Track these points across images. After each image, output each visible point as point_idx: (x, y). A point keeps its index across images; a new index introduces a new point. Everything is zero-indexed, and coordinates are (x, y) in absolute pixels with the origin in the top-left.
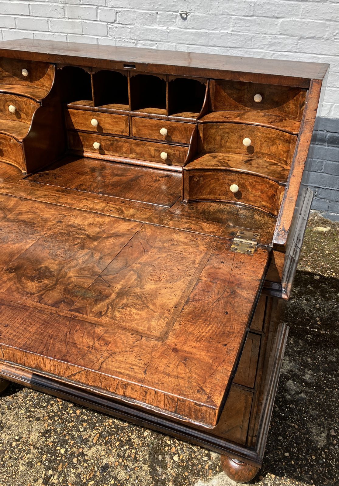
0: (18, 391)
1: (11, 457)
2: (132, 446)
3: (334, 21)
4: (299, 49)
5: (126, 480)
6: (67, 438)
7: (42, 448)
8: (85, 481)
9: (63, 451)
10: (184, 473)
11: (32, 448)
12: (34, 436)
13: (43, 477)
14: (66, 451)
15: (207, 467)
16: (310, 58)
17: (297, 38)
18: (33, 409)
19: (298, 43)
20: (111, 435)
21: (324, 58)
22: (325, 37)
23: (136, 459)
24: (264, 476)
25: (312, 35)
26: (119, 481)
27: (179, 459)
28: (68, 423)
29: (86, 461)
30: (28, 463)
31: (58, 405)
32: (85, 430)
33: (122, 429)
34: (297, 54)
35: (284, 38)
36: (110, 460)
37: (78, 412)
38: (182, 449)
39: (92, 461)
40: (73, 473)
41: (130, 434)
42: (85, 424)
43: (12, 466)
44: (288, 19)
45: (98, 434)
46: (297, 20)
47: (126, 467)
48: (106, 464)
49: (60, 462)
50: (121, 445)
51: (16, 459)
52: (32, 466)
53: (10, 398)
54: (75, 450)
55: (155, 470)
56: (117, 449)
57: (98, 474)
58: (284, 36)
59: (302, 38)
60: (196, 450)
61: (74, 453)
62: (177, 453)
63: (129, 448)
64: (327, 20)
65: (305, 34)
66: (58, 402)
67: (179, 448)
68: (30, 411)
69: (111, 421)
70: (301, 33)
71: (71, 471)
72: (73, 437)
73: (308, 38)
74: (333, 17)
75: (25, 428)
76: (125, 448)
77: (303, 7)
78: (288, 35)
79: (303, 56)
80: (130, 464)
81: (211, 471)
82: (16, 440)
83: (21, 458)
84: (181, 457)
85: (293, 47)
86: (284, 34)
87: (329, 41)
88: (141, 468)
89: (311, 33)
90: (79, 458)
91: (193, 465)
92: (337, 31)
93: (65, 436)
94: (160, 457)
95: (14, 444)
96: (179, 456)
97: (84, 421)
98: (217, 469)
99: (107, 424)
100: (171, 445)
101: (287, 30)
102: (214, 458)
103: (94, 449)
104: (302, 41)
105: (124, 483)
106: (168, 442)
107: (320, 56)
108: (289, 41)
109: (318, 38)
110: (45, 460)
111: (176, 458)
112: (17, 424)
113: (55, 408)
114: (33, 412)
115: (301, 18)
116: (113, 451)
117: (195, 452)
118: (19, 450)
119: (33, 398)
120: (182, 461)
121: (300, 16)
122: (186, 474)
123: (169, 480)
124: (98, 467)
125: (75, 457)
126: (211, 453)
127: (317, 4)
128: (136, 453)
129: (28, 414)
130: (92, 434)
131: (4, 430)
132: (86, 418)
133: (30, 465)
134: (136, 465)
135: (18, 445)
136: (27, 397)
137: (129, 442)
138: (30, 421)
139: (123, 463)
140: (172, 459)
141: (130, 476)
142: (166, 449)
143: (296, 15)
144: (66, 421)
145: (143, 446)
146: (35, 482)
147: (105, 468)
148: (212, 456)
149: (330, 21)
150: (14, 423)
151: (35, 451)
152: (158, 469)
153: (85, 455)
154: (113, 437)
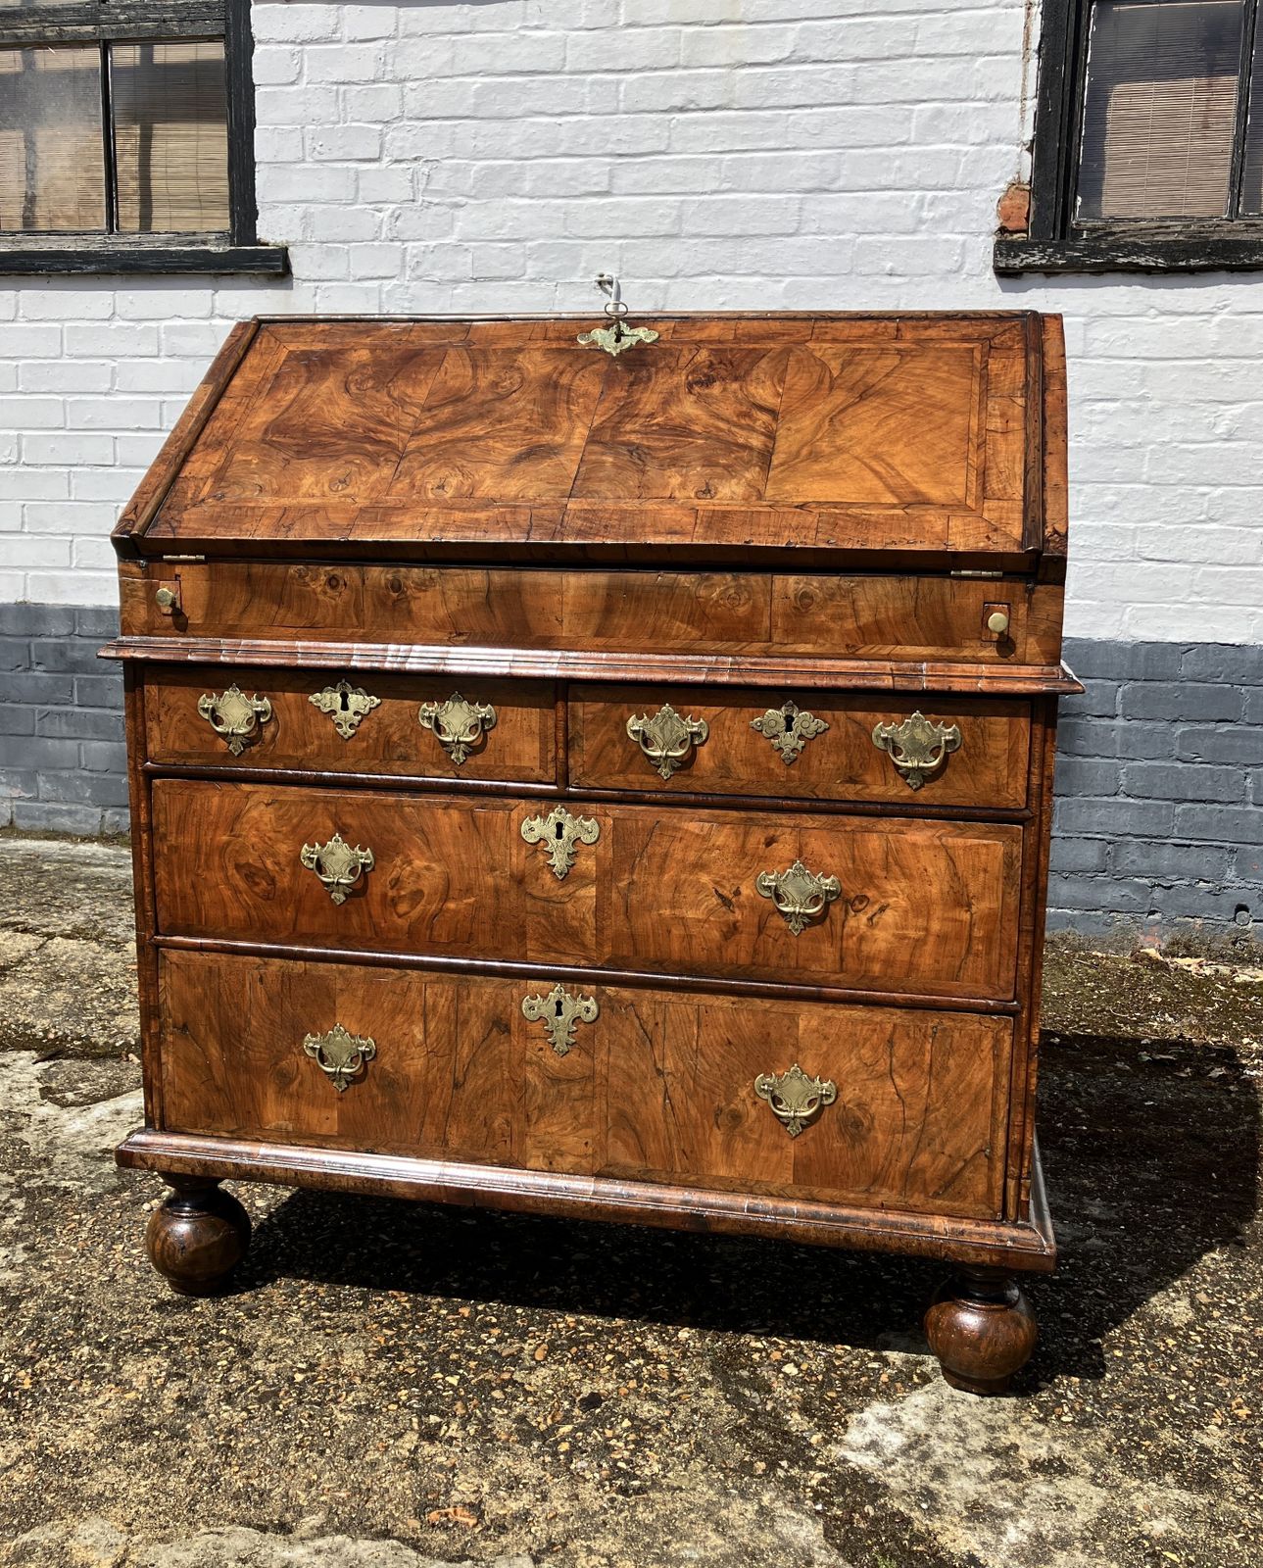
0: (264, 1285)
1: (300, 1403)
2: (650, 1358)
5: (667, 1419)
6: (454, 1356)
7: (385, 1378)
8: (543, 1427)
9: (453, 1380)
10: (823, 1393)
11: (357, 1380)
12: (353, 1359)
13: (416, 1426)
14: (463, 1380)
15: (884, 1378)
18: (327, 1314)
20: (585, 1344)
23: (674, 1381)
24: (1050, 1381)
26: (645, 1422)
27: (800, 1371)
28: (445, 1331)
29: (527, 1394)
30: (359, 1407)
31: (399, 1303)
32: (500, 1340)
33: (612, 1332)
36: (602, 1387)
37: (465, 1311)
38: (800, 1352)
39: (550, 1392)
40: (501, 1416)
41: (638, 1339)
42: (496, 1332)
43: (310, 1416)
45: (545, 1346)
47: (653, 1397)
48: (592, 1394)
49: (454, 1400)
50: (621, 1359)
51: (318, 1404)
52: (372, 1412)
53: (245, 1297)
54: (489, 1376)
55: (739, 1396)
56: (612, 1368)
57: (577, 1412)
60: (840, 1352)
61: (489, 1381)
62: (787, 1359)
63: (647, 1364)
66: (395, 1297)
67: (791, 1352)
68: (318, 1318)
69: (570, 1319)
71: (494, 1413)
72: (471, 1355)
75: (320, 1347)
76: (635, 1363)
80: (665, 1390)
81: (899, 1385)
82: (301, 1371)
83: (335, 1401)
84: (804, 1367)
88: (697, 1395)
90: (508, 1390)
91: (844, 1379)
93: (447, 1354)
94: (745, 1373)
95: (299, 1377)
96: (798, 1365)
97: (493, 1326)
98: (916, 1380)
99: (561, 1326)
100: (765, 1349)
102: (898, 1363)
103: (543, 1372)
105: (660, 1424)
106: (759, 1345)
110: (409, 1399)
111: (790, 1369)
112: (292, 1342)
113: (393, 1310)
114: (329, 1318)
116: (603, 1370)
117: (839, 1357)
118: (319, 1387)
119: (315, 1292)
120: (810, 1373)
122: (834, 1395)
123: (790, 1409)
124: (573, 1403)
125: (494, 1389)
126: (885, 1353)
128: (671, 1371)
129: (315, 1323)
130: (526, 1346)
131: (255, 1355)
132: (494, 1320)
133: (366, 1410)
134: (680, 1391)
135: (315, 1379)
136: (295, 1293)
137: (641, 1351)
138: (328, 1335)
139: (642, 1390)
140: (780, 1372)
141: (673, 1411)
142: (756, 1356)
144: (438, 1328)
145: (684, 1356)
146: (396, 1440)
147: (594, 1400)
148: (891, 1360)
150: (280, 1341)
151: (371, 1386)
152: (747, 1393)
153: (523, 1385)
154: (590, 1347)
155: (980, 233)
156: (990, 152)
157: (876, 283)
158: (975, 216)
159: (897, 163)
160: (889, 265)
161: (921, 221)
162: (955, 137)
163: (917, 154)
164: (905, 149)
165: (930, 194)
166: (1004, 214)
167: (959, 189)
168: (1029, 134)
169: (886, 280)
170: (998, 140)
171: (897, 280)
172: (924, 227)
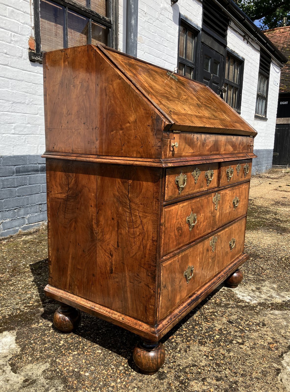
3: (29, 93)
4: (13, 110)
16: (21, 116)
17: (11, 102)
19: (12, 106)
21: (28, 116)
22: (27, 103)
25: (19, 101)
34: (13, 113)
35: (3, 102)
44: (4, 90)
46: (9, 90)
58: (3, 101)
59: (14, 102)
64: (25, 92)
65: (15, 100)
70: (13, 99)
73: (17, 103)
74: (28, 91)
77: (11, 83)
78: (5, 100)
79: (17, 115)
85: (10, 108)
86: (3, 100)
87: (29, 105)
89: (19, 100)
92: (32, 100)
101: (4, 97)
104: (14, 105)
107: (26, 115)
108: (6, 104)
109: (23, 103)
115: (11, 90)
121: (10, 88)
127: (18, 82)
143: (8, 88)
149: (27, 93)
155: (25, 48)
156: (25, 26)
157: (2, 55)
158: (24, 43)
159: (4, 22)
160: (5, 51)
161: (12, 40)
162: (17, 19)
163: (9, 20)
164: (6, 18)
165: (13, 33)
166: (30, 44)
167: (20, 34)
168: (33, 25)
169: (5, 55)
170: (27, 24)
171: (8, 56)
172: (12, 42)
